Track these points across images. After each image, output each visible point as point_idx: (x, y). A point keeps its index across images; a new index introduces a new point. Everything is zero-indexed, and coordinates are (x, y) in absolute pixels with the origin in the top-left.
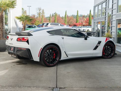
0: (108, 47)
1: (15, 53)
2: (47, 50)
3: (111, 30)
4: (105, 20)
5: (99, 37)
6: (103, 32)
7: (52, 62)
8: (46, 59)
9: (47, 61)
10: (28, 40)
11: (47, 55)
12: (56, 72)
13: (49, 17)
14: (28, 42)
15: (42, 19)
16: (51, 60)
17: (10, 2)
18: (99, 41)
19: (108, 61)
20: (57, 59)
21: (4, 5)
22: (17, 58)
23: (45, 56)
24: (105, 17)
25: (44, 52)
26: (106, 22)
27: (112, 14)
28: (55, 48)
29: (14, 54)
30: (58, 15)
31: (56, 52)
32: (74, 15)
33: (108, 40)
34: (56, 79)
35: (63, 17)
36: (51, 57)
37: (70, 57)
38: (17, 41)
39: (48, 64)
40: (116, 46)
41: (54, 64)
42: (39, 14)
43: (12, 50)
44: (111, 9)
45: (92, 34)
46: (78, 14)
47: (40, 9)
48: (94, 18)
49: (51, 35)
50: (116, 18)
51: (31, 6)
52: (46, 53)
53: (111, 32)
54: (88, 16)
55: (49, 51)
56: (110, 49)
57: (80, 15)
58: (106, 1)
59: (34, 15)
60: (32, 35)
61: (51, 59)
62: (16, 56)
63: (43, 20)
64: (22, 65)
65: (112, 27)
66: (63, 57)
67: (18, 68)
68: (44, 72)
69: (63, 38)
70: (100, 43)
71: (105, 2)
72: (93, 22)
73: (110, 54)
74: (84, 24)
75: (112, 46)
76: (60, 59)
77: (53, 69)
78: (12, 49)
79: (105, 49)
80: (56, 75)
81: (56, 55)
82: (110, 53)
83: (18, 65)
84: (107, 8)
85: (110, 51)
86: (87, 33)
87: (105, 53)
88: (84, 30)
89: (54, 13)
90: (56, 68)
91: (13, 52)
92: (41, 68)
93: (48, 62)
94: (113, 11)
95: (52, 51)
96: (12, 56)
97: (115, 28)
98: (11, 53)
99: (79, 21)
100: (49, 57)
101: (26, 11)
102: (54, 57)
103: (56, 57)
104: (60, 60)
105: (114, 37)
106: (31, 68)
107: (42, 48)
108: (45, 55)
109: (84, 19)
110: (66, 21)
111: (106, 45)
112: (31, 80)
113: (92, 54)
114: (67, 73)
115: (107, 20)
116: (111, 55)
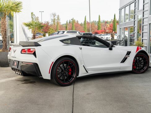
0: (139, 59)
1: (19, 68)
2: (60, 65)
3: (143, 37)
4: (134, 25)
5: (127, 46)
6: (132, 40)
7: (67, 80)
8: (59, 76)
9: (61, 78)
10: (35, 51)
11: (60, 71)
12: (72, 93)
13: (65, 24)
14: (34, 54)
15: (57, 26)
16: (66, 78)
17: (14, 5)
18: (128, 52)
19: (140, 77)
20: (73, 76)
21: (7, 8)
22: (22, 75)
23: (58, 72)
24: (134, 21)
25: (57, 67)
26: (135, 28)
27: (143, 17)
28: (70, 62)
29: (18, 70)
30: (76, 21)
31: (72, 67)
32: (95, 21)
33: (139, 50)
34: (72, 103)
35: (82, 23)
36: (66, 74)
37: (90, 73)
38: (21, 53)
39: (62, 82)
40: (150, 58)
41: (70, 82)
42: (54, 21)
43: (15, 65)
44: (141, 11)
45: (118, 43)
46: (99, 19)
47: (54, 15)
48: (120, 24)
49: (65, 44)
50: (149, 22)
51: (43, 12)
52: (59, 68)
53: (142, 40)
54: (112, 21)
55: (63, 65)
56: (143, 61)
57: (102, 21)
58: (134, 1)
59: (48, 22)
60: (40, 45)
61: (66, 76)
62: (20, 73)
63: (59, 28)
64: (29, 84)
65: (144, 34)
66: (82, 73)
67: (23, 89)
68: (57, 93)
69: (81, 49)
70: (129, 53)
71: (134, 3)
72: (119, 28)
73: (142, 68)
74: (107, 31)
75: (145, 58)
76: (78, 75)
77: (69, 89)
78: (16, 63)
79: (136, 61)
80: (72, 98)
81: (72, 70)
82: (142, 66)
83: (23, 84)
84: (136, 9)
85: (143, 63)
86: (111, 42)
87: (135, 67)
88: (108, 38)
89: (72, 19)
90: (72, 88)
91: (16, 67)
92: (53, 88)
93: (62, 80)
94: (144, 13)
95: (67, 66)
96: (16, 73)
97: (147, 35)
98: (15, 69)
99: (102, 28)
100: (63, 74)
101: (38, 17)
102: (70, 73)
103: (72, 74)
104: (78, 77)
105: (146, 46)
106: (39, 89)
107: (53, 62)
108: (58, 70)
109: (107, 26)
110: (85, 28)
111: (137, 57)
112: (38, 105)
113: (120, 68)
114: (87, 94)
115: (136, 25)
116: (144, 69)
